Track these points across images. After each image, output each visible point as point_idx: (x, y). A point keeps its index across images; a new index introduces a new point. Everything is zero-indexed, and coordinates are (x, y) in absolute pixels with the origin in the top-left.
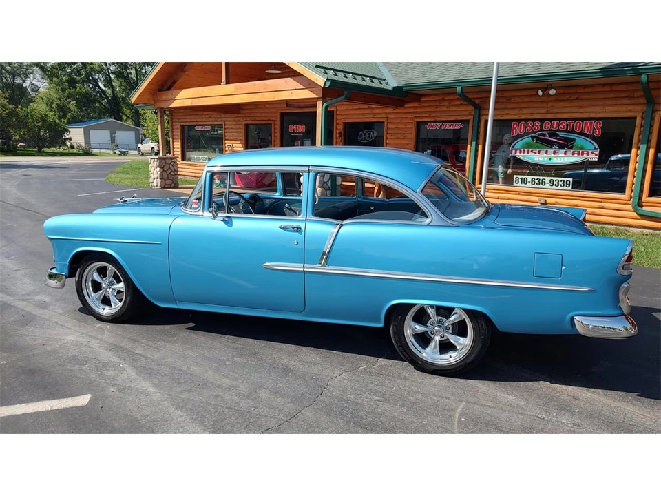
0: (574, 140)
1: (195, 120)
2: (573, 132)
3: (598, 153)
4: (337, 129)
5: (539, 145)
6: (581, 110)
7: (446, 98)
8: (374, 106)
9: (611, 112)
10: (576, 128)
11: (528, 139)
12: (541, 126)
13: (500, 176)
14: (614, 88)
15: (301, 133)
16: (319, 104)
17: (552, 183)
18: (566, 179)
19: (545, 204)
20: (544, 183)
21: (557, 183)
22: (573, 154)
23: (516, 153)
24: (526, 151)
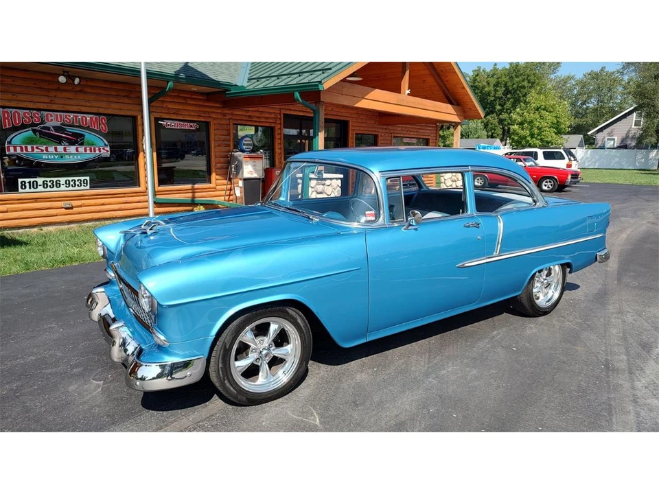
0: (83, 136)
2: (80, 127)
3: (108, 149)
5: (45, 140)
6: (88, 104)
9: (115, 109)
10: (83, 123)
14: (115, 86)
17: (68, 183)
18: (82, 178)
19: (72, 208)
20: (58, 184)
21: (74, 183)
22: (86, 151)
23: (15, 150)
24: (29, 147)
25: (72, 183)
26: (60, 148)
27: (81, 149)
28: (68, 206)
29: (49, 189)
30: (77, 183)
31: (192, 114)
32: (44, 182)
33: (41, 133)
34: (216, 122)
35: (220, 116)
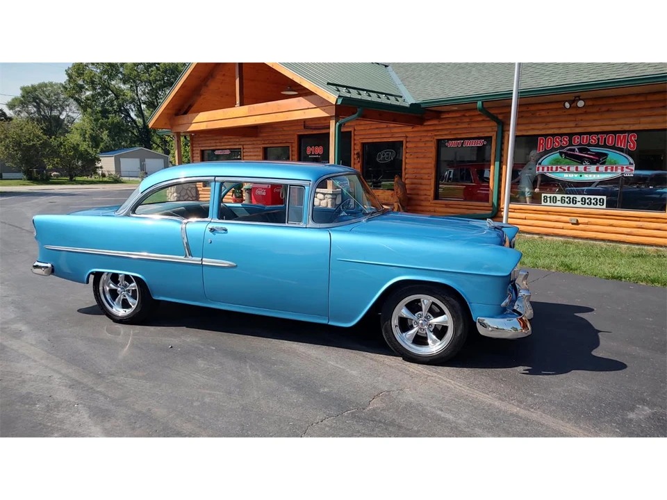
0: (606, 155)
1: (214, 145)
2: (605, 146)
3: (633, 168)
4: (354, 149)
5: (568, 161)
6: (613, 123)
7: (467, 115)
8: (392, 125)
9: (646, 124)
10: (608, 143)
11: (556, 155)
12: (570, 140)
13: (527, 195)
14: (650, 98)
15: (319, 154)
16: (332, 123)
17: (584, 201)
18: (599, 197)
20: (574, 201)
21: (590, 201)
22: (606, 170)
23: (543, 170)
24: (554, 168)
25: (587, 201)
26: (581, 168)
27: (602, 168)
28: (575, 222)
29: (566, 204)
30: (593, 201)
32: (562, 198)
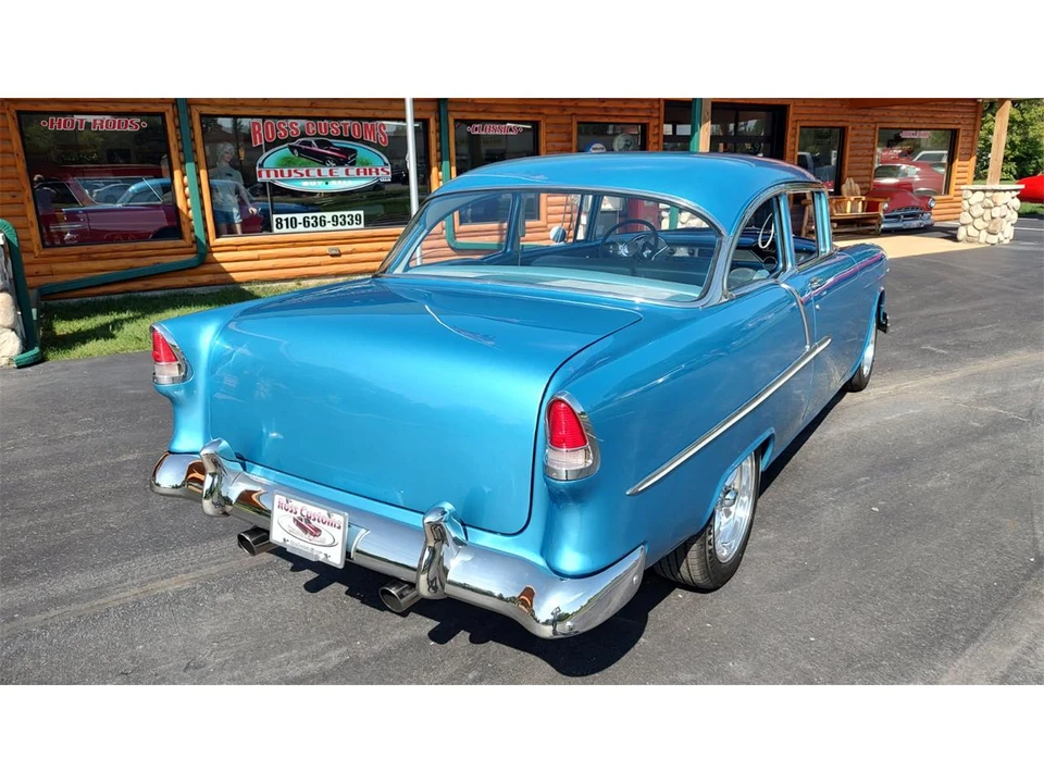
0: (354, 151)
3: (389, 170)
5: (304, 160)
9: (398, 110)
10: (354, 133)
13: (237, 219)
17: (335, 220)
18: (354, 213)
19: (339, 255)
20: (323, 222)
21: (344, 220)
22: (358, 174)
23: (268, 175)
24: (286, 171)
25: (340, 220)
26: (325, 171)
27: (353, 171)
28: (334, 252)
29: (311, 228)
30: (348, 219)
31: (513, 110)
32: (305, 218)
33: (299, 149)
34: (549, 121)
35: (556, 112)
